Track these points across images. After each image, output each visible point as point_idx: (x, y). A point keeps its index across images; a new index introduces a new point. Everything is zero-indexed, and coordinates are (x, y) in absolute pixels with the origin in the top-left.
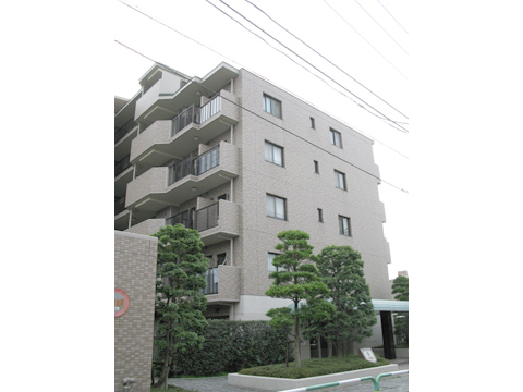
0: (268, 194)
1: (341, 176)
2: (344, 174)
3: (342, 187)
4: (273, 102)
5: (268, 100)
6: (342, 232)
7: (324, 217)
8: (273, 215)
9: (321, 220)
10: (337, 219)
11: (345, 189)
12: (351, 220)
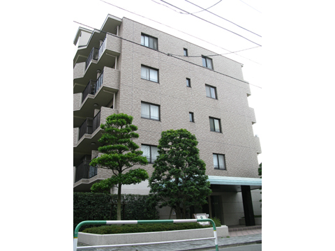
0: (142, 102)
1: (213, 90)
2: (215, 88)
3: (214, 97)
4: (151, 40)
5: (147, 39)
6: (213, 129)
7: (195, 118)
8: (148, 117)
9: (193, 121)
10: (208, 120)
11: (217, 98)
12: (222, 121)
